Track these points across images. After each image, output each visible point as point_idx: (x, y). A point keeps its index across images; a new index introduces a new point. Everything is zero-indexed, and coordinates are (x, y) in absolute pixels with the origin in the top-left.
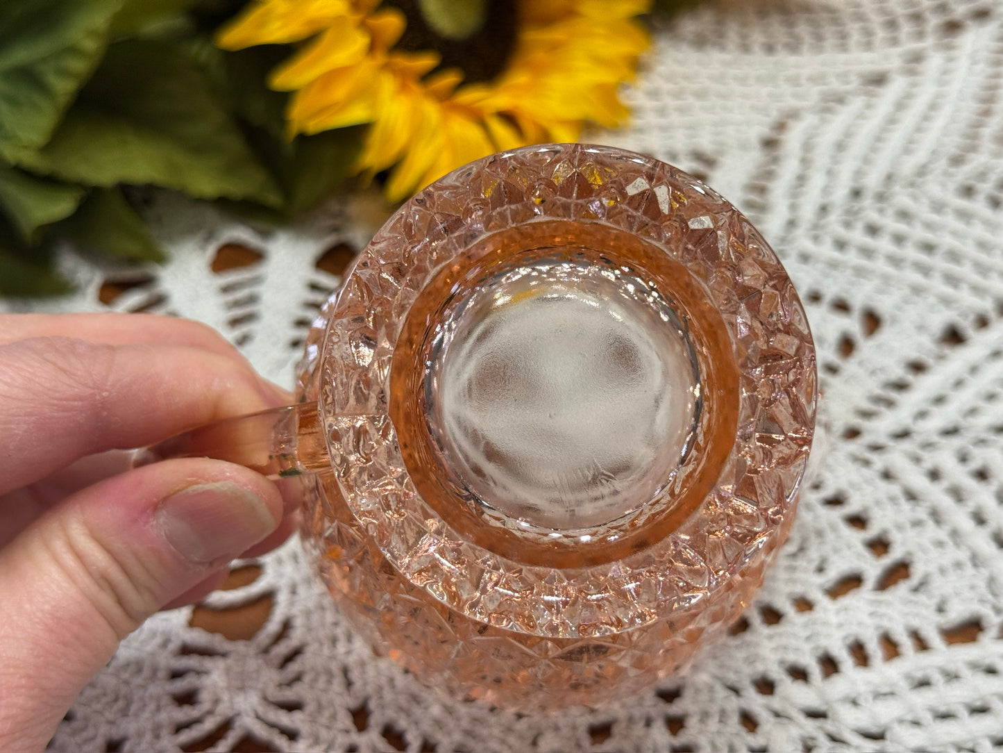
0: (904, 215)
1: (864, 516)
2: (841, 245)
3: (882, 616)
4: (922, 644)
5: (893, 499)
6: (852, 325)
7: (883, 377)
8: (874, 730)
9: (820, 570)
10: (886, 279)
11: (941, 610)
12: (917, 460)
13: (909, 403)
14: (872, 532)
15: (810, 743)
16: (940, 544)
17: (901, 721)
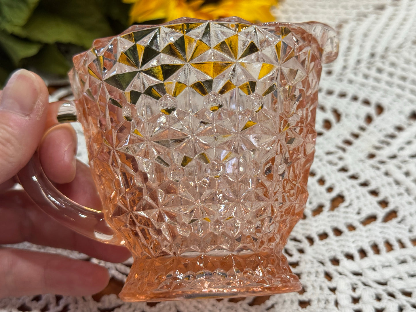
0: (393, 64)
1: (377, 191)
2: (366, 77)
3: (385, 233)
4: (403, 245)
5: (389, 184)
6: (371, 110)
7: (385, 133)
8: (382, 281)
9: (358, 213)
10: (386, 91)
11: (410, 231)
12: (400, 168)
13: (396, 143)
14: (381, 198)
15: (355, 286)
16: (410, 203)
17: (394, 278)
